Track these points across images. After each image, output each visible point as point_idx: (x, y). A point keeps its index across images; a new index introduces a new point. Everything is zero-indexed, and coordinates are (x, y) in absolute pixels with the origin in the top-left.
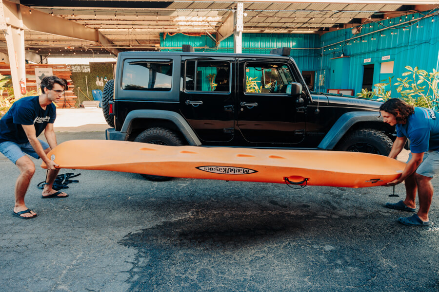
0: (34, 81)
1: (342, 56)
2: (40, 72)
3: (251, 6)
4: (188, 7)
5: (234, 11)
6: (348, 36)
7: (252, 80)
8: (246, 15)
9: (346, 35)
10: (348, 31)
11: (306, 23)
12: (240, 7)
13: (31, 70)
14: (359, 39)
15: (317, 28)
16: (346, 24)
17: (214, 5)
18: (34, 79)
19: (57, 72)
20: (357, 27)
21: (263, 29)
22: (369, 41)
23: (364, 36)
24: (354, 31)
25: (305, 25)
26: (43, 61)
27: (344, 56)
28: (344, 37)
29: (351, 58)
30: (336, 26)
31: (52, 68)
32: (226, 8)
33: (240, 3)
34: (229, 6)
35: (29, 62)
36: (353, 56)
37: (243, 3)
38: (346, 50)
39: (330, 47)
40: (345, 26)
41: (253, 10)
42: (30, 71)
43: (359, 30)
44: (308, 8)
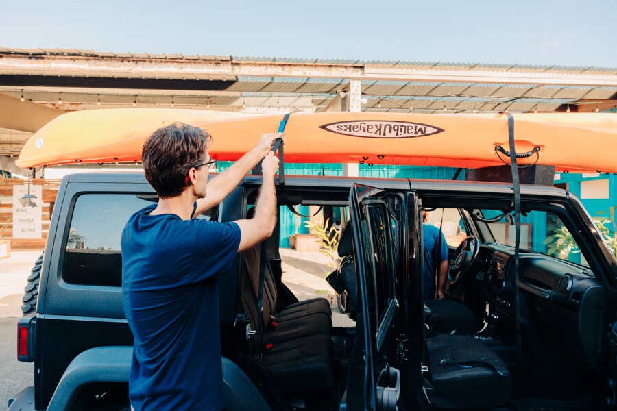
0: (10, 206)
2: (21, 191)
3: (370, 89)
4: (263, 88)
5: (343, 95)
8: (365, 101)
12: (356, 88)
13: (7, 188)
17: (305, 87)
18: (10, 203)
19: (50, 190)
26: (36, 173)
31: (43, 184)
32: (328, 92)
33: (356, 81)
34: (333, 89)
35: (13, 175)
37: (360, 82)
41: (374, 95)
42: (5, 190)
44: (465, 93)
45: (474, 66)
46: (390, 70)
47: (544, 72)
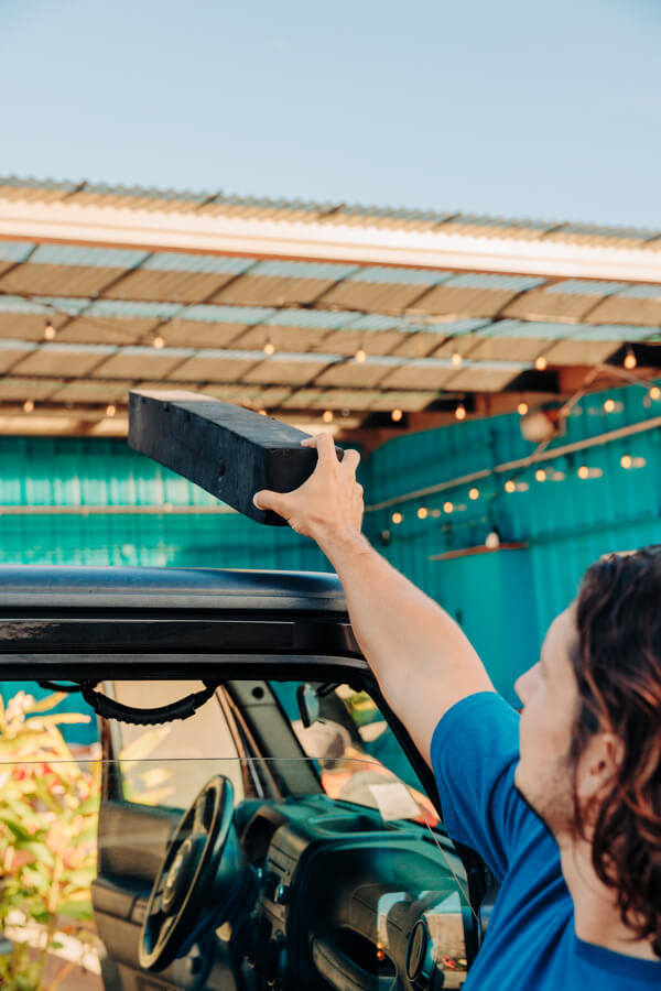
1: (492, 541)
6: (504, 448)
7: (29, 716)
9: (493, 445)
10: (502, 426)
11: (310, 385)
14: (562, 463)
15: (353, 413)
16: (488, 397)
20: (548, 409)
21: (91, 416)
22: (612, 468)
23: (585, 452)
24: (537, 428)
25: (303, 399)
27: (502, 540)
28: (487, 457)
29: (537, 554)
30: (445, 403)
36: (544, 540)
38: (504, 516)
39: (424, 501)
40: (481, 405)
43: (556, 424)
44: (330, 299)
45: (334, 211)
46: (58, 210)
47: (541, 238)
